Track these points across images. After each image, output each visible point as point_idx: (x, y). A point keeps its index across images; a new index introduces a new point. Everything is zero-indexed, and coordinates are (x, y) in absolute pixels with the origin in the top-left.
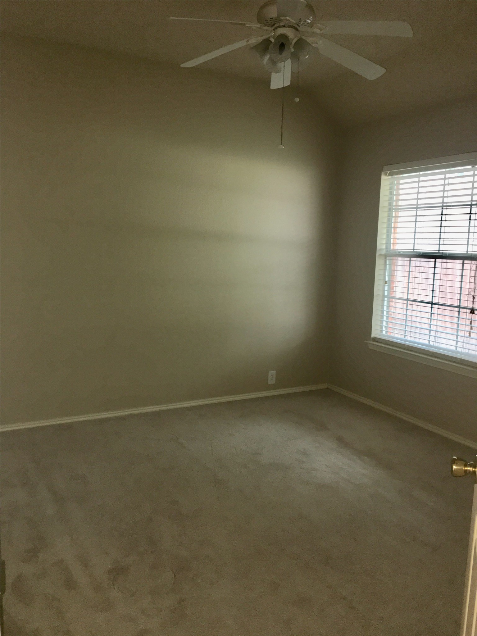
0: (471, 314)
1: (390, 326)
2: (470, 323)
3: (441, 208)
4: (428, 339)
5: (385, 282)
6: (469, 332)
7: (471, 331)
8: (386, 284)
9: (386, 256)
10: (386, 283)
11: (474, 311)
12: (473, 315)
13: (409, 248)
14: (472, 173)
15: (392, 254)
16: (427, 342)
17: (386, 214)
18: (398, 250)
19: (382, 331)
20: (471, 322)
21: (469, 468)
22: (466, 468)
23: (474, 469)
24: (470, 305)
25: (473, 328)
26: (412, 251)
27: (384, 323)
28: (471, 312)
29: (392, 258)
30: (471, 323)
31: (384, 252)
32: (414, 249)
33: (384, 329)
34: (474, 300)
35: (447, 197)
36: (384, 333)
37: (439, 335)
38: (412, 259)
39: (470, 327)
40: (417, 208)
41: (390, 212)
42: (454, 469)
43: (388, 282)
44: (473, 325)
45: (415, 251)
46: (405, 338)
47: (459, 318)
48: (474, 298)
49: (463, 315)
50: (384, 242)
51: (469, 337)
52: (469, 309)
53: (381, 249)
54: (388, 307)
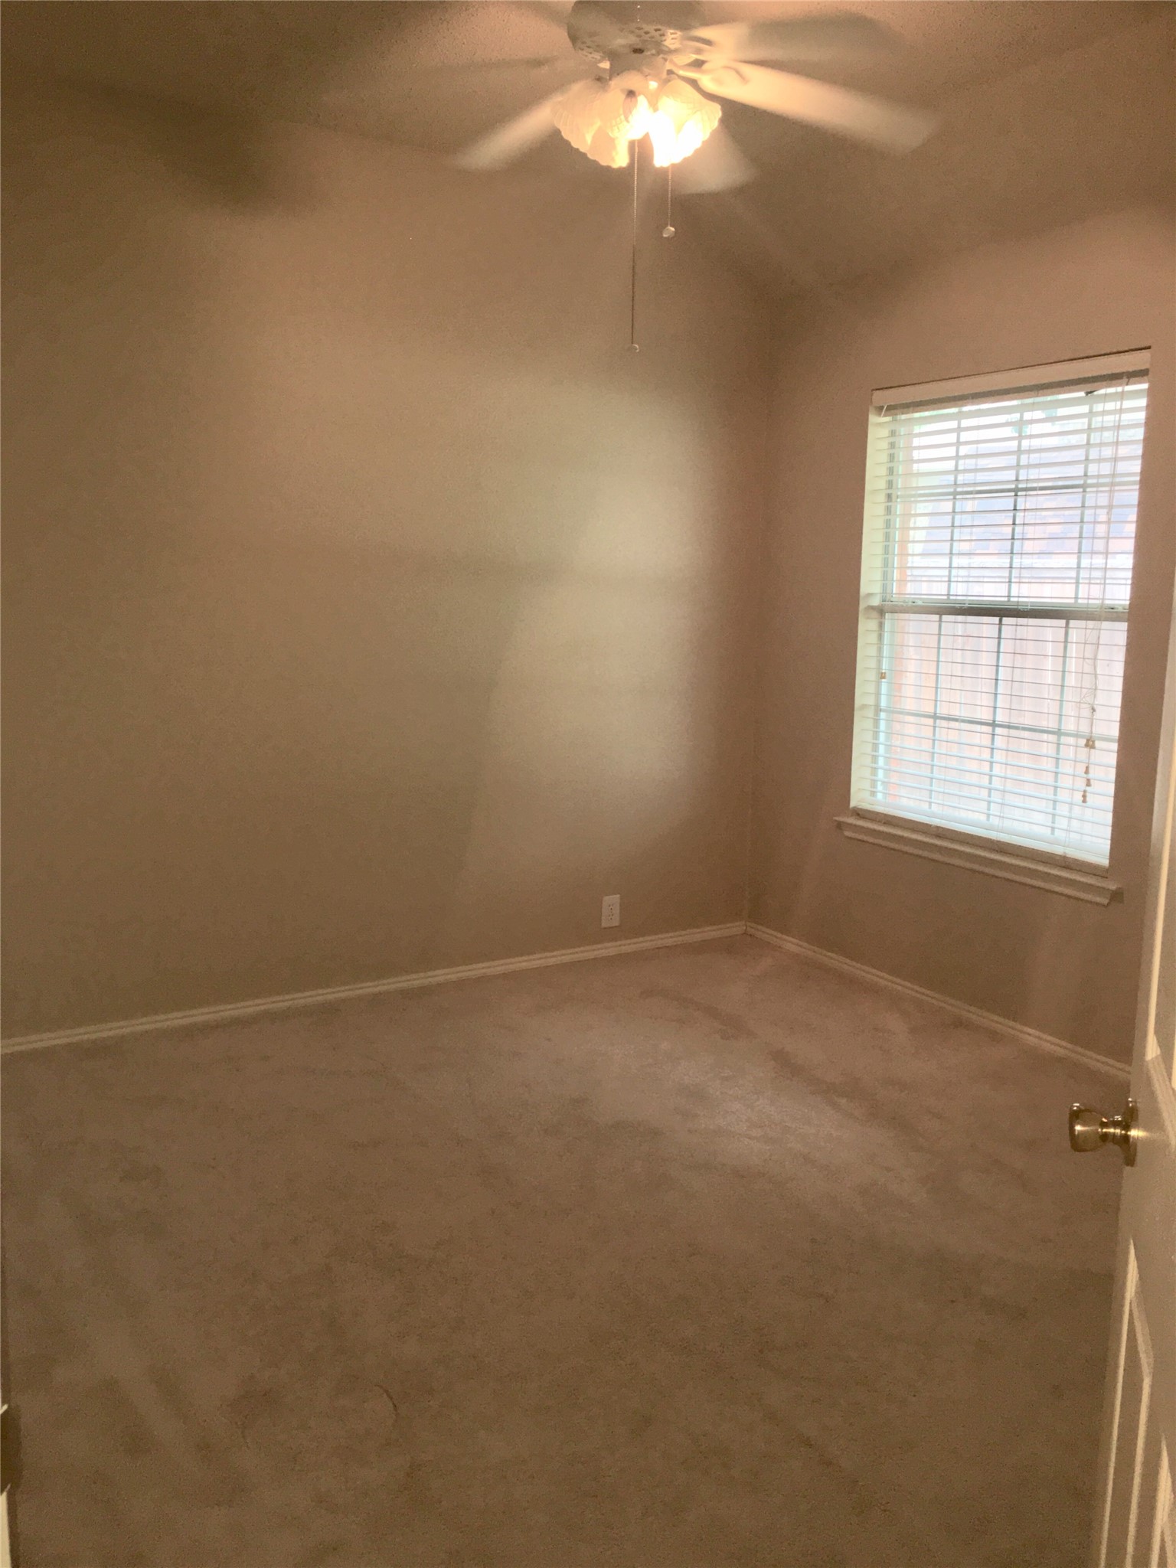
0: (1086, 750)
1: (892, 780)
2: (1084, 769)
3: (1013, 494)
4: (986, 811)
5: (882, 673)
6: (1082, 793)
7: (1088, 789)
8: (884, 678)
9: (881, 611)
10: (883, 676)
11: (1093, 742)
12: (1092, 750)
13: (937, 591)
14: (1085, 409)
15: (896, 606)
16: (983, 818)
17: (880, 510)
18: (912, 596)
19: (873, 793)
20: (1087, 768)
21: (1112, 1130)
22: (1104, 1130)
23: (1123, 1132)
24: (1084, 728)
25: (1092, 782)
26: (946, 597)
27: (881, 774)
28: (1087, 745)
29: (896, 615)
30: (1087, 772)
31: (876, 602)
32: (948, 595)
33: (880, 787)
34: (1093, 715)
35: (1029, 466)
36: (880, 796)
37: (1010, 799)
38: (945, 618)
39: (1085, 781)
40: (955, 494)
41: (889, 504)
42: (1076, 1133)
43: (887, 675)
44: (1090, 776)
45: (951, 597)
46: (930, 808)
47: (1058, 759)
48: (1094, 710)
49: (1068, 752)
50: (878, 576)
51: (1084, 804)
52: (1082, 737)
53: (869, 595)
54: (889, 734)
